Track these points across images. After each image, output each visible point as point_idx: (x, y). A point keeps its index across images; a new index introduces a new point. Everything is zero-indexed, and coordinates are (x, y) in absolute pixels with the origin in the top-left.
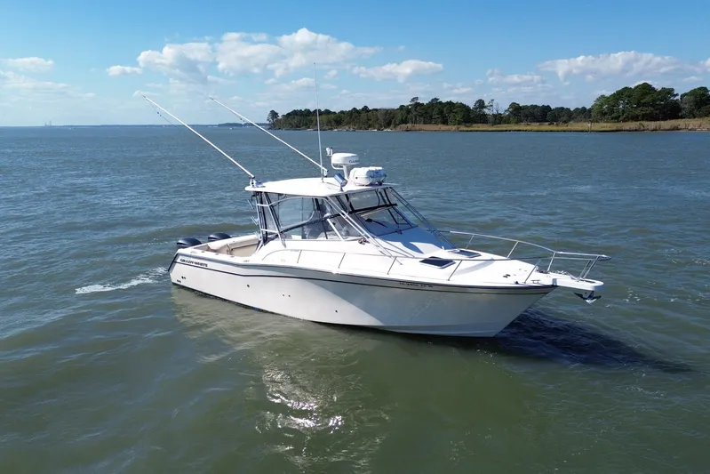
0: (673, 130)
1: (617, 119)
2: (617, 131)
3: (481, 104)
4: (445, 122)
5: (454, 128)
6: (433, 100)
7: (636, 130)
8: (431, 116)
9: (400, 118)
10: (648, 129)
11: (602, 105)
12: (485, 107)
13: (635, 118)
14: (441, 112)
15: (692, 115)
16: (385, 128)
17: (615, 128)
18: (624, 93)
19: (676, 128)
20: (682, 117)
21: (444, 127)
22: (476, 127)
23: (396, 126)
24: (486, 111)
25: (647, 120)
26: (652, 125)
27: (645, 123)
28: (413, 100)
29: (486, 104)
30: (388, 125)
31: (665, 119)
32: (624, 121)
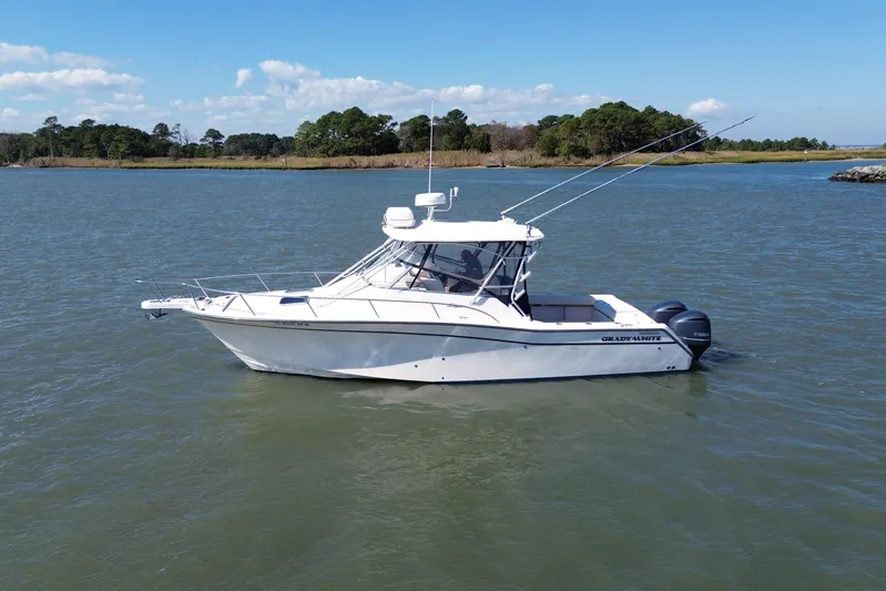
0: (388, 167)
1: (325, 153)
2: (323, 168)
3: (163, 129)
4: (103, 155)
5: (114, 162)
6: (84, 122)
7: (346, 167)
8: (81, 147)
9: (33, 148)
10: (360, 167)
11: (308, 135)
12: (171, 134)
13: (347, 152)
14: (96, 140)
15: (409, 149)
16: (12, 162)
17: (321, 165)
18: (330, 120)
19: (391, 166)
20: (399, 152)
21: (98, 162)
22: (150, 162)
23: (27, 159)
24: (171, 139)
25: (361, 155)
26: (364, 160)
27: (357, 158)
28: (48, 120)
29: (170, 130)
30: (15, 158)
31: (379, 154)
32: (334, 155)
